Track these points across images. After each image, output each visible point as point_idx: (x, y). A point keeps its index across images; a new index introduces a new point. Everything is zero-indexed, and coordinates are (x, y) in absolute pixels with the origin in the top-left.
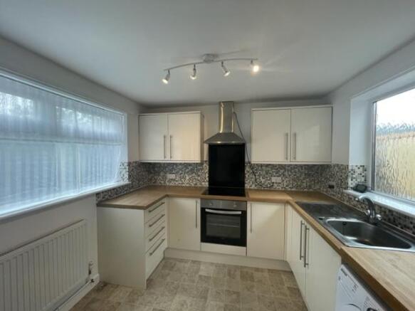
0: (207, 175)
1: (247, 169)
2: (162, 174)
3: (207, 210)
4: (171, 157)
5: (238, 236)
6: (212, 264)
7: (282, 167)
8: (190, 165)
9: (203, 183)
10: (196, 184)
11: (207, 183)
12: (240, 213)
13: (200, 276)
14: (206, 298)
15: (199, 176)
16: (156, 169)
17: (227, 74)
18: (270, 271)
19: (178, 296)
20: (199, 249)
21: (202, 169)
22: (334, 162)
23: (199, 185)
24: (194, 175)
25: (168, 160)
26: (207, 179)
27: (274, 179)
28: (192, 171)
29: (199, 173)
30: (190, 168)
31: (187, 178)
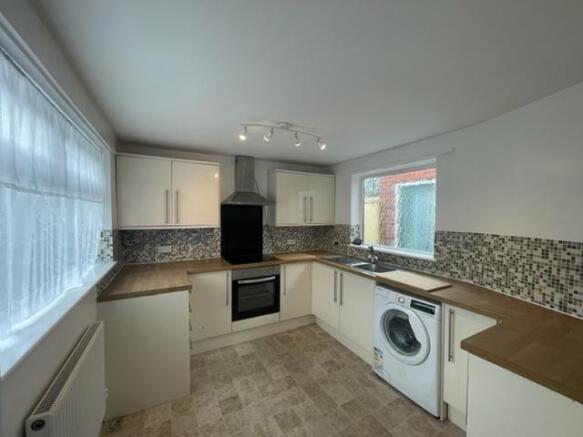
0: (219, 243)
1: (265, 233)
2: (147, 247)
3: (240, 282)
4: (177, 221)
5: (271, 303)
6: (245, 343)
7: (296, 229)
8: (194, 231)
9: (214, 254)
10: (203, 256)
11: (219, 254)
12: (274, 278)
13: (243, 357)
14: (264, 370)
15: (207, 245)
16: (137, 241)
17: (298, 145)
18: (300, 328)
19: (235, 380)
20: (230, 331)
21: (212, 236)
22: (337, 222)
23: (207, 257)
24: (200, 244)
25: (172, 225)
26: (219, 248)
27: (290, 242)
28: (198, 239)
29: (209, 242)
30: (194, 235)
31: (191, 249)
